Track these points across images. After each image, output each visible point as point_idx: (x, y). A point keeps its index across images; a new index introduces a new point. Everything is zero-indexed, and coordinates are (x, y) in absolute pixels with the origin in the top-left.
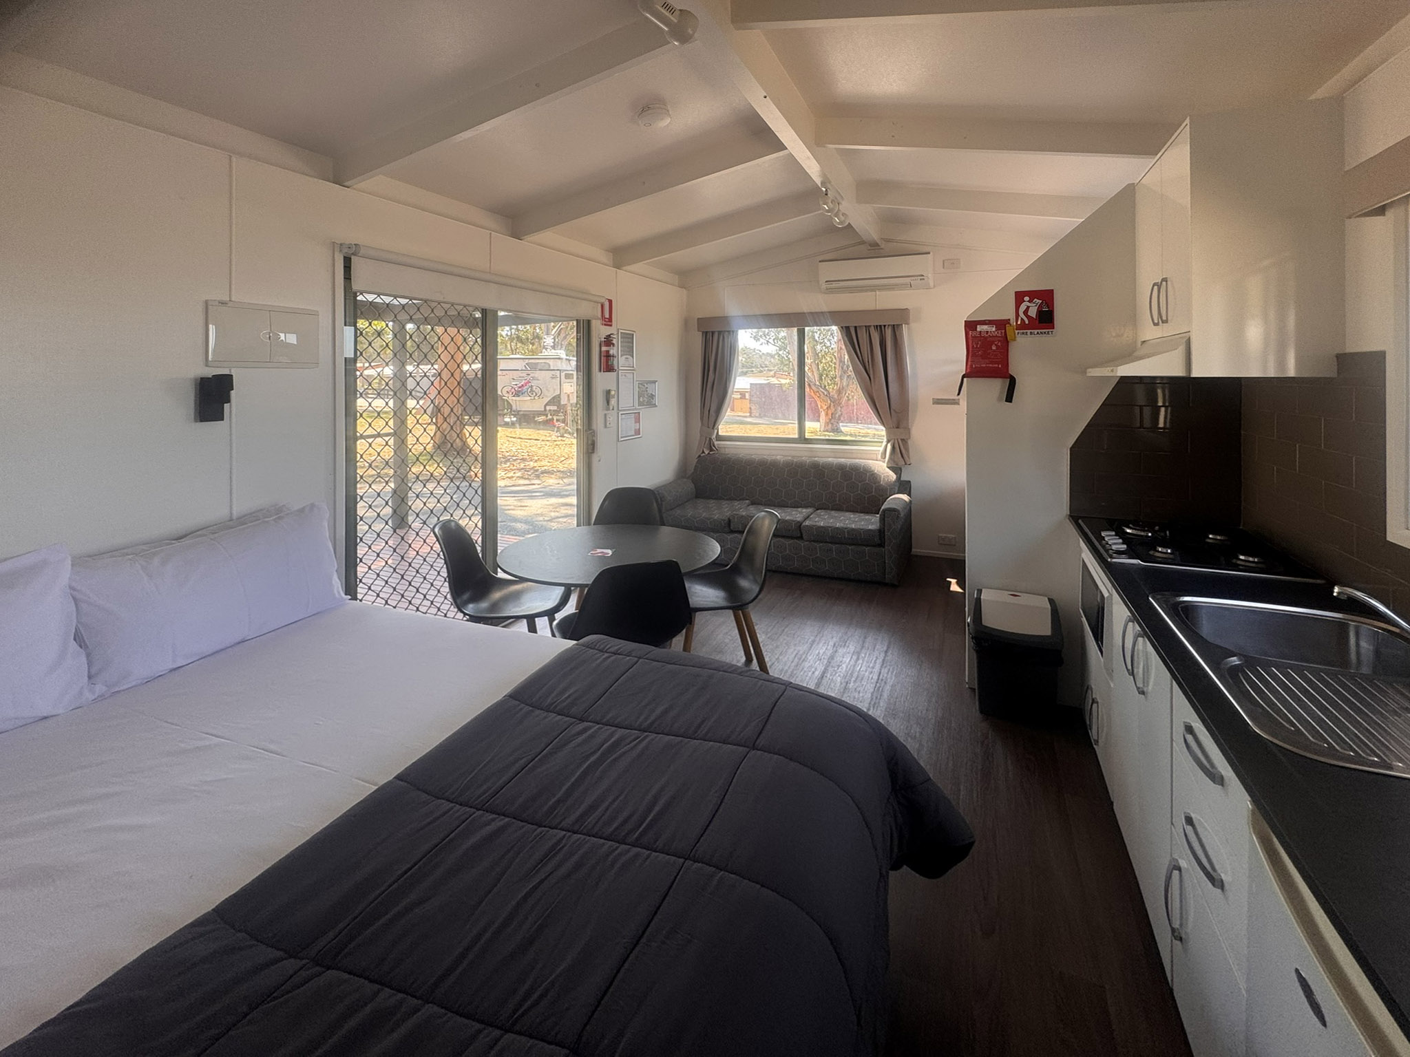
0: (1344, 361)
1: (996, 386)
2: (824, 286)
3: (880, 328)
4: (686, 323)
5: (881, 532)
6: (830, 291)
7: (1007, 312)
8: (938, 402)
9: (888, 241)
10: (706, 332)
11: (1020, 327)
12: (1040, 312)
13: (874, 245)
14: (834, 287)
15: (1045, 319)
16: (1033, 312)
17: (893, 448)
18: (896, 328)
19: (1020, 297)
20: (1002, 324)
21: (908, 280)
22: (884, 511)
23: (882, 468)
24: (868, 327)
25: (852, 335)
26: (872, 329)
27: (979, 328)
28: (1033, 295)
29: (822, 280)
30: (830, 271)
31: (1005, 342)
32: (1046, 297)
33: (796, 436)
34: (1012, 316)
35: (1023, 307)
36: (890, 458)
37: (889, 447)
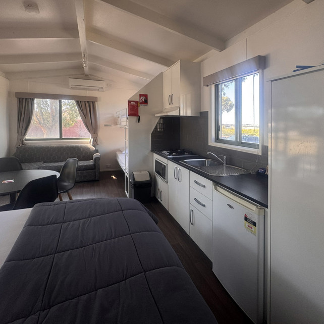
0: (201, 113)
1: (135, 119)
2: (70, 87)
3: (89, 102)
4: (9, 94)
5: (94, 165)
6: (72, 88)
7: (137, 99)
8: (106, 125)
9: (91, 75)
10: (20, 98)
11: (140, 103)
12: (145, 100)
13: (87, 76)
14: (74, 87)
15: (146, 102)
16: (143, 100)
17: (93, 140)
18: (93, 103)
19: (141, 95)
20: (137, 102)
21: (98, 88)
22: (95, 158)
23: (91, 146)
24: (85, 102)
25: (79, 103)
26: (86, 103)
27: (132, 103)
28: (144, 95)
29: (70, 85)
30: (72, 82)
31: (138, 106)
32: (146, 96)
33: (59, 137)
34: (138, 100)
35: (141, 98)
36: (93, 143)
37: (92, 139)
